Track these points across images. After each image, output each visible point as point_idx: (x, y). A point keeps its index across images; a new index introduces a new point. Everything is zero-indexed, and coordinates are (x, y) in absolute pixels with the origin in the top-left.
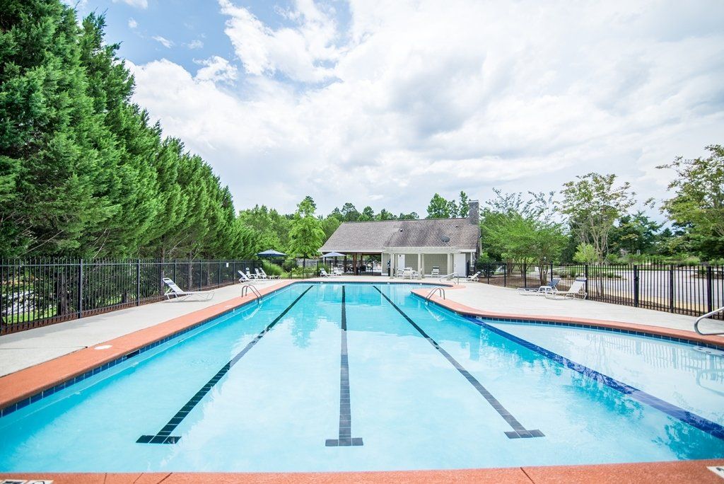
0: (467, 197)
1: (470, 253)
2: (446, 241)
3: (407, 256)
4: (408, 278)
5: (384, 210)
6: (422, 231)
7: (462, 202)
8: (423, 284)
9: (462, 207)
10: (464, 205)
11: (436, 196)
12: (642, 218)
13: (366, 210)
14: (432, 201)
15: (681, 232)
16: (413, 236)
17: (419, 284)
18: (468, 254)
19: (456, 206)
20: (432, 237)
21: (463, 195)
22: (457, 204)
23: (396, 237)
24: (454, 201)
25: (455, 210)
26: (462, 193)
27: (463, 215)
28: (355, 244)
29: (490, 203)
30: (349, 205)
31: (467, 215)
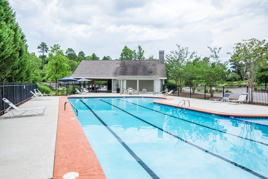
0: (141, 49)
1: (163, 80)
2: (150, 73)
3: (128, 81)
4: (130, 94)
5: (94, 54)
6: (134, 67)
7: (139, 52)
8: (144, 97)
9: (139, 54)
10: (140, 53)
11: (126, 47)
12: (220, 64)
13: (80, 53)
14: (123, 50)
15: (234, 71)
16: (129, 70)
17: (142, 97)
18: (162, 80)
19: (136, 54)
20: (141, 71)
21: (139, 47)
22: (136, 52)
23: (119, 70)
24: (135, 51)
25: (135, 56)
26: (139, 46)
27: (139, 59)
28: (94, 74)
29: (173, 52)
30: (70, 50)
31: (141, 59)
